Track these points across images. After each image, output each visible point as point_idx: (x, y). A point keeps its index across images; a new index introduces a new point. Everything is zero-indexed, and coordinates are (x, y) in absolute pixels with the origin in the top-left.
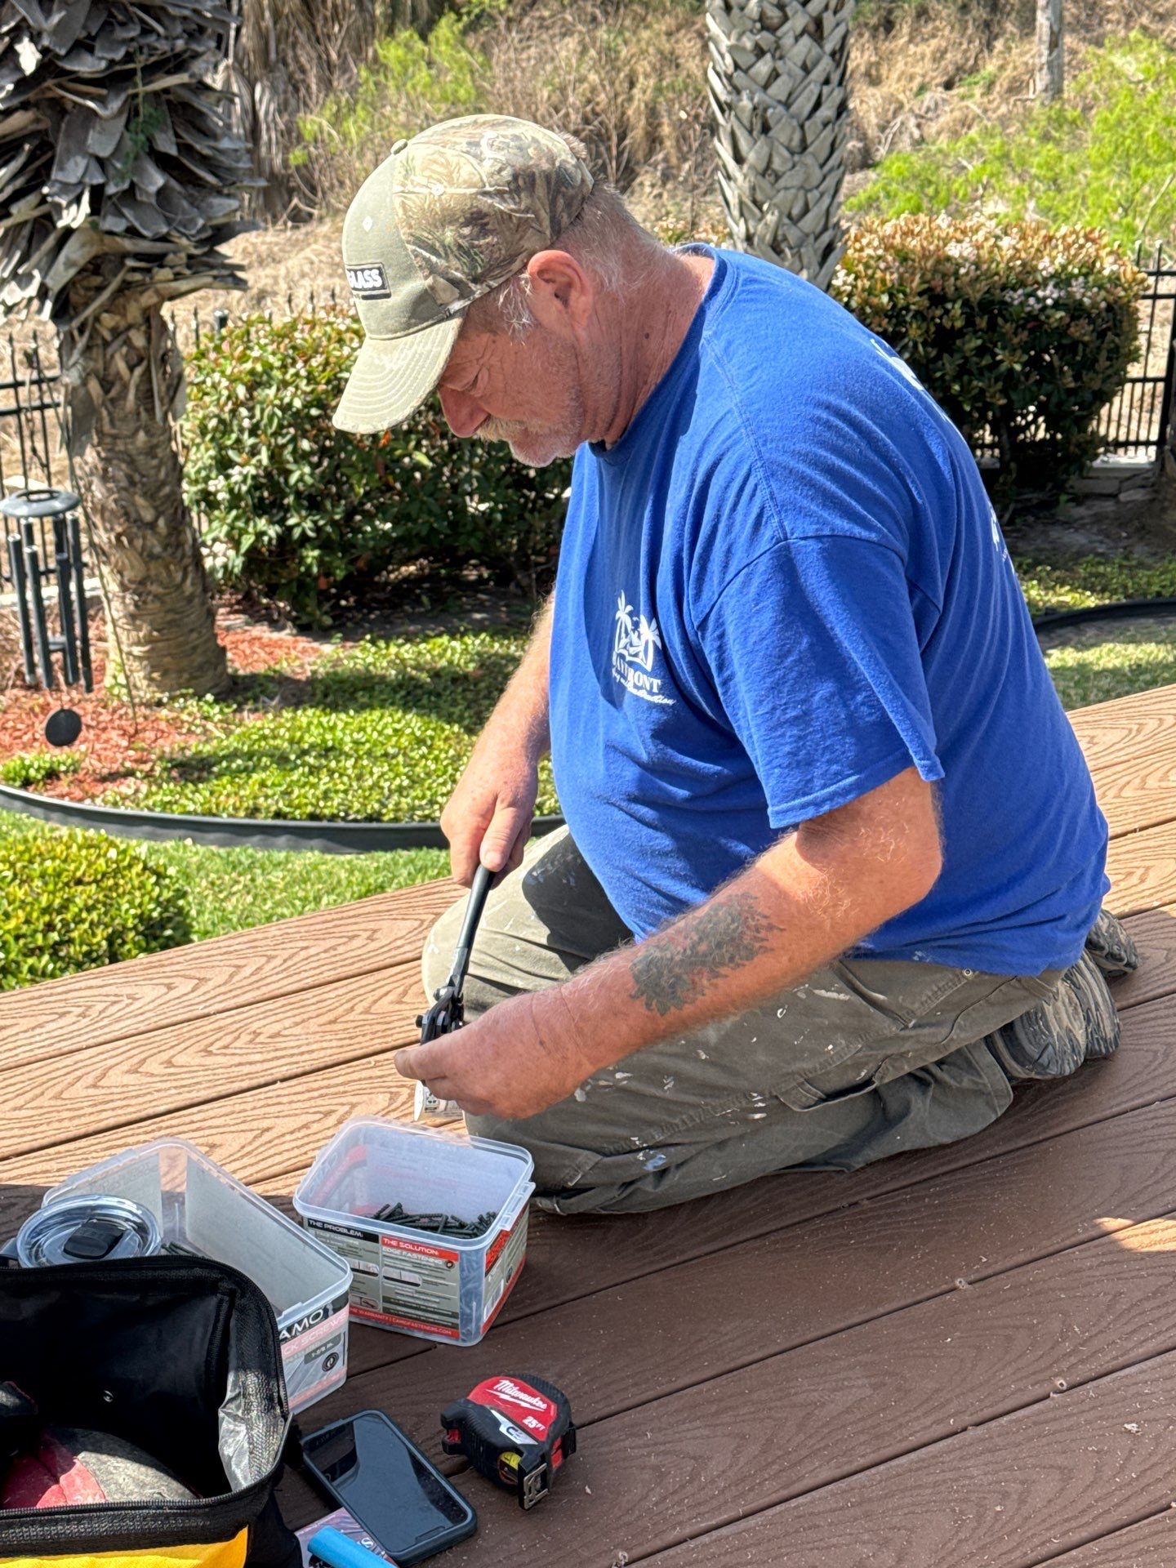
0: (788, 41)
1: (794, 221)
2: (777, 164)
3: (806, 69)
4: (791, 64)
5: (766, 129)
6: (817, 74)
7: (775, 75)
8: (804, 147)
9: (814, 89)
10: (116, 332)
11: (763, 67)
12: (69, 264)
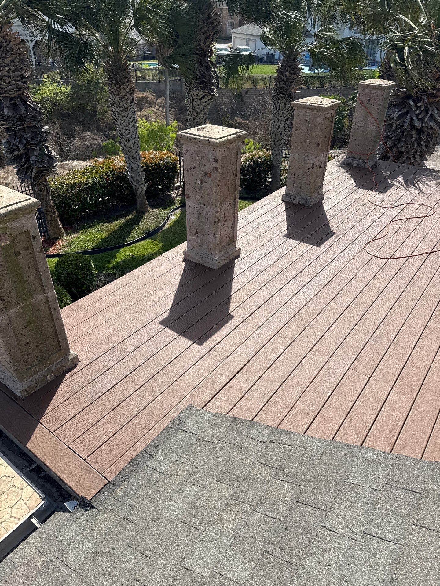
0: (130, 128)
1: (135, 154)
2: (131, 146)
3: (133, 132)
4: (131, 131)
5: (129, 141)
6: (135, 132)
7: (129, 133)
8: (135, 143)
9: (135, 134)
10: (41, 182)
11: (127, 132)
12: (34, 173)
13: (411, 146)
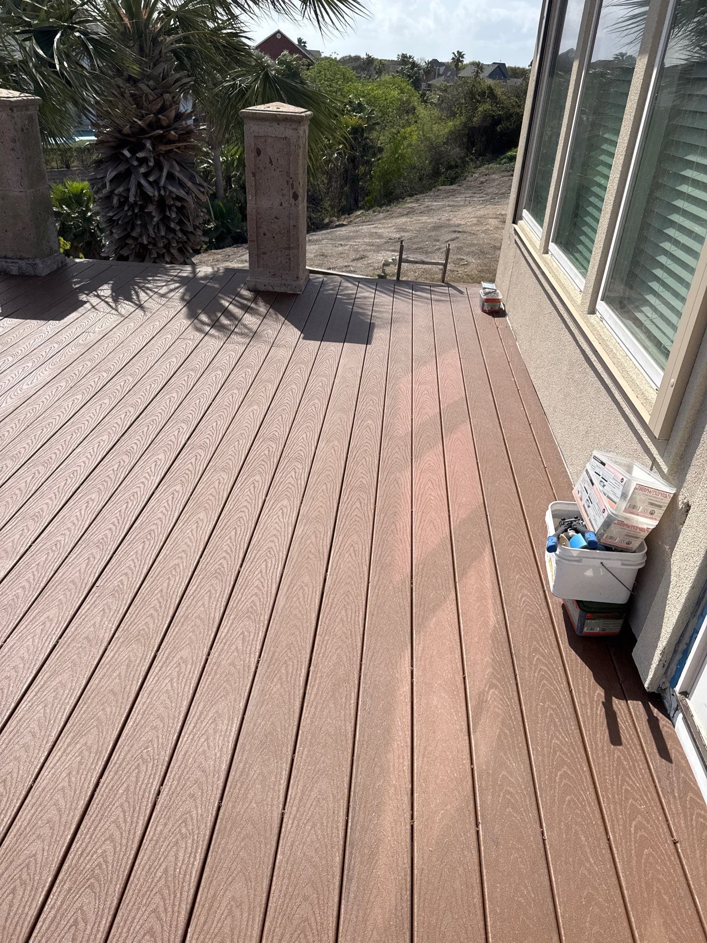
13: (155, 232)
